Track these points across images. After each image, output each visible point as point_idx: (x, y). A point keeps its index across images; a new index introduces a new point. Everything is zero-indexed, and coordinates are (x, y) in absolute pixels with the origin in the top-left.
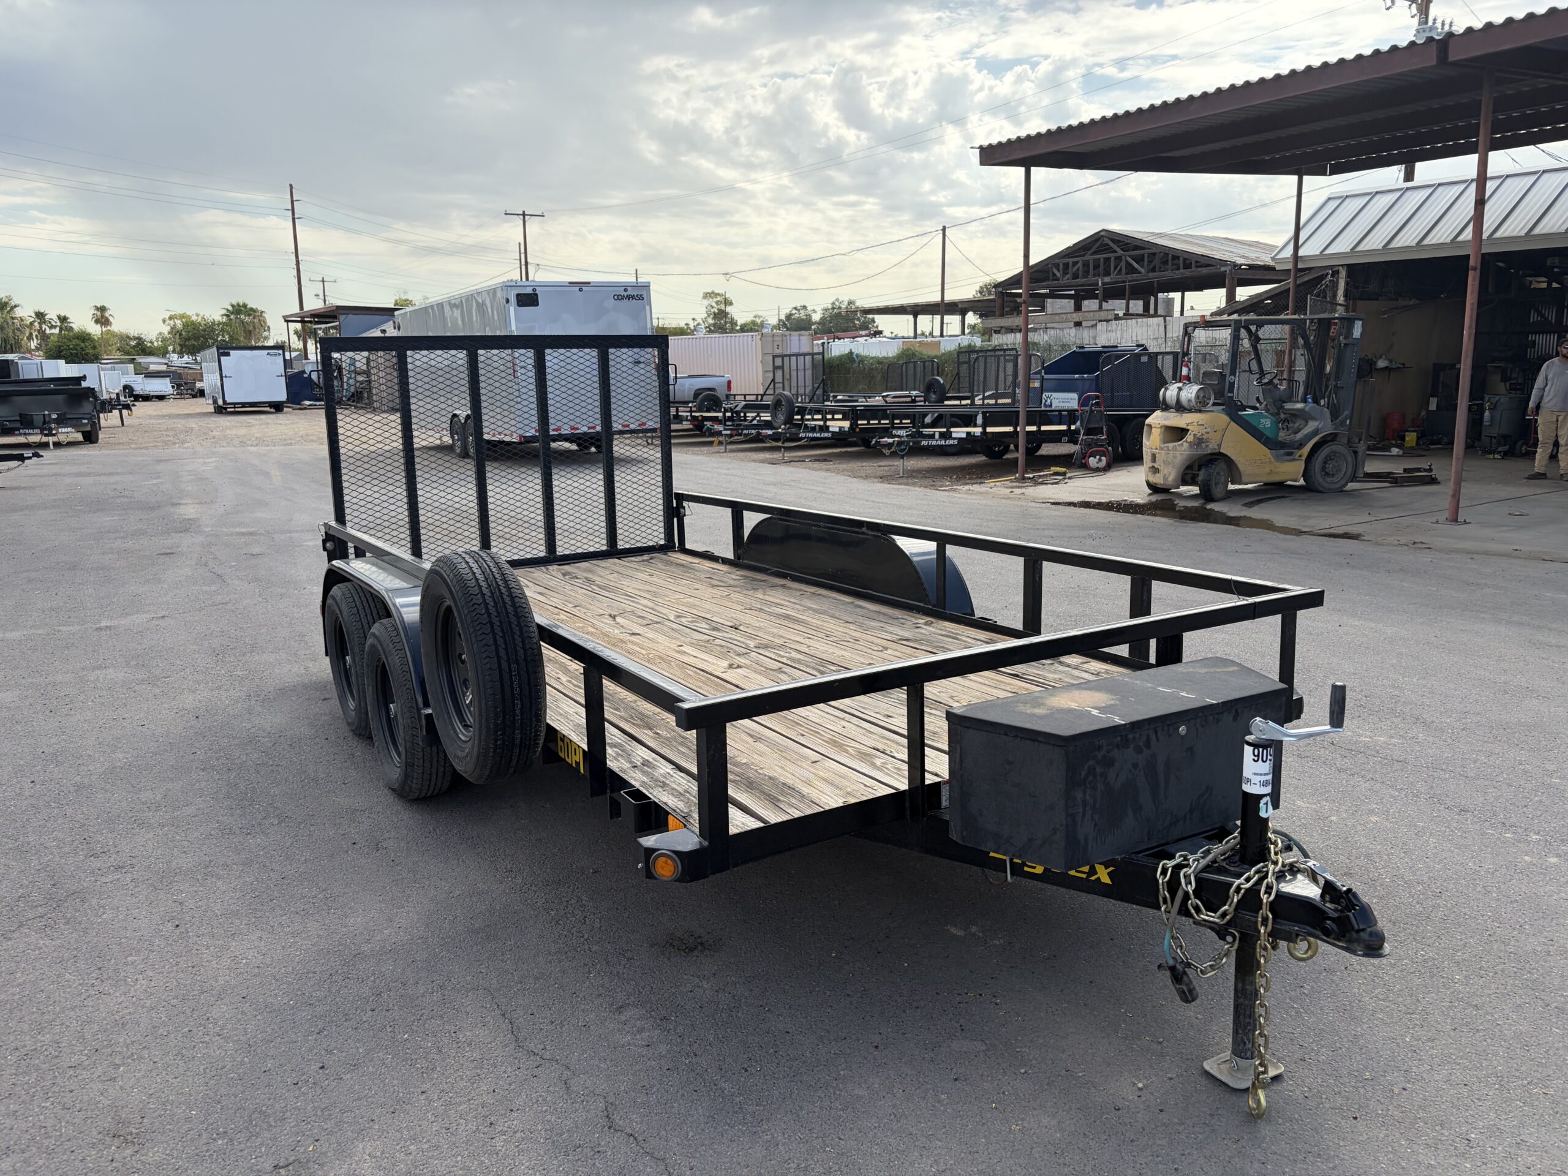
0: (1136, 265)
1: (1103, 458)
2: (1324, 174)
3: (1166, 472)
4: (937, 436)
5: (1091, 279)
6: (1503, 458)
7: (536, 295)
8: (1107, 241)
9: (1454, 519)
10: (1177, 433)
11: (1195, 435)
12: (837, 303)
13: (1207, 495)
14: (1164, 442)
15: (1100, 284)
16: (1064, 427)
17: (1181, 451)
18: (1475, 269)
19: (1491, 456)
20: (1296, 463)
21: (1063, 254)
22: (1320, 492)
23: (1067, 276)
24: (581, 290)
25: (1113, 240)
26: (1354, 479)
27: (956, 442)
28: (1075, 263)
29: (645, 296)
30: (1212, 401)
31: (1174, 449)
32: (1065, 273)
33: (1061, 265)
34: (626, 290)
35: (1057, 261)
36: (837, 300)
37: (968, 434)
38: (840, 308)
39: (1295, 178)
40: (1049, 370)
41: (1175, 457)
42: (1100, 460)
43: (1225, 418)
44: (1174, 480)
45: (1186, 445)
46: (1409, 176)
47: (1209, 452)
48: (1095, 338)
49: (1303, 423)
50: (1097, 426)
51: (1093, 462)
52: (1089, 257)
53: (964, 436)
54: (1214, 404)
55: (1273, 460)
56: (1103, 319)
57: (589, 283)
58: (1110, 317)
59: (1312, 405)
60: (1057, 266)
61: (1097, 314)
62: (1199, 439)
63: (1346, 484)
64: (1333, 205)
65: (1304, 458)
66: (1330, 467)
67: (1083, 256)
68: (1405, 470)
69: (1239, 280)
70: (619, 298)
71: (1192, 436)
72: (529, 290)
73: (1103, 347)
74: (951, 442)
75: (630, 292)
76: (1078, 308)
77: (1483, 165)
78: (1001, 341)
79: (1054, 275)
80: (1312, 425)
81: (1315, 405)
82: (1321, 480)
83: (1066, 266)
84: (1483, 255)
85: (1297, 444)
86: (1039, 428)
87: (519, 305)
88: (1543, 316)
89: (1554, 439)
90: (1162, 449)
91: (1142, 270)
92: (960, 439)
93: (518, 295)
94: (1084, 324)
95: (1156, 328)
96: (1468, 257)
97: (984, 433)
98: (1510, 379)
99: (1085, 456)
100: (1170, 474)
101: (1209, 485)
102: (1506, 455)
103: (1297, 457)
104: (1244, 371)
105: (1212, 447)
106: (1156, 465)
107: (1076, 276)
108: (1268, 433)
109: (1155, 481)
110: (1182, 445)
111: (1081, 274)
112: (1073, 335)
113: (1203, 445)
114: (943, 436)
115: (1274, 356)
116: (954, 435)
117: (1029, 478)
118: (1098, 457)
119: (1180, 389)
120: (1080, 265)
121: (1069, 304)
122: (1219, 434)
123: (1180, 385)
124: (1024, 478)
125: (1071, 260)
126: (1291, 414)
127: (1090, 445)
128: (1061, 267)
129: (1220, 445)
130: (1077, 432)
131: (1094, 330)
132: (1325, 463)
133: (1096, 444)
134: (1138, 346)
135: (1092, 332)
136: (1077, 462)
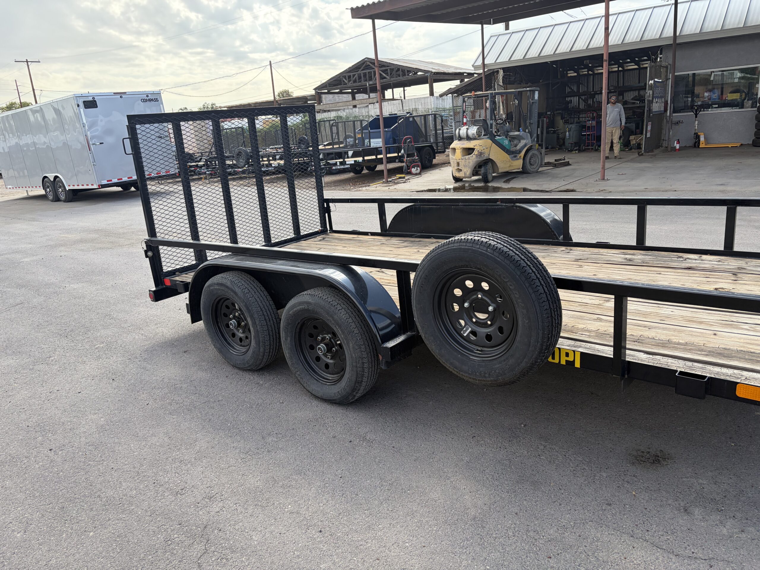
0: (384, 75)
1: (418, 168)
2: (490, 24)
3: (465, 170)
4: (338, 164)
5: (363, 83)
6: (579, 153)
7: (95, 101)
8: (368, 63)
9: (603, 179)
10: (469, 151)
11: (478, 151)
12: (206, 105)
13: (485, 180)
14: (463, 156)
15: (368, 85)
16: (396, 155)
17: (472, 159)
18: (606, 61)
19: (574, 152)
20: (519, 160)
21: (347, 71)
22: (530, 173)
23: (351, 82)
24: (121, 97)
25: (371, 63)
26: (541, 166)
27: (349, 166)
28: (354, 75)
29: (159, 99)
30: (483, 134)
31: (469, 159)
32: (349, 81)
33: (347, 76)
34: (147, 96)
35: (344, 75)
36: (206, 103)
37: (355, 161)
38: (208, 107)
39: (480, 26)
40: (365, 128)
41: (469, 163)
42: (417, 169)
43: (490, 141)
44: (470, 174)
45: (474, 156)
46: (507, 28)
47: (485, 158)
48: (368, 112)
49: (518, 141)
50: (412, 152)
51: (414, 170)
52: (361, 72)
53: (353, 162)
54: (484, 135)
55: (510, 160)
56: (371, 102)
57: (125, 93)
58: (374, 101)
59: (522, 132)
60: (345, 77)
61: (368, 100)
62: (480, 153)
63: (538, 169)
64: (494, 39)
65: (522, 158)
66: (532, 161)
67: (358, 71)
68: (556, 160)
69: (434, 79)
70: (144, 101)
71: (477, 151)
72: (90, 99)
73: (390, 115)
74: (347, 166)
75: (150, 97)
76: (354, 98)
77: (607, 8)
78: (323, 117)
79: (344, 81)
80: (523, 142)
81: (524, 132)
82: (529, 167)
83: (349, 77)
84: (609, 53)
85: (518, 152)
86: (376, 157)
87: (86, 108)
88: (571, 89)
89: (610, 141)
90: (462, 159)
91: (387, 77)
92: (351, 165)
93: (84, 102)
94: (358, 106)
95: (398, 105)
96: (603, 54)
97: (364, 160)
98: (564, 118)
99: (408, 167)
100: (467, 171)
101: (486, 175)
102: (580, 151)
103: (518, 158)
104: (457, 122)
105: (486, 156)
106: (460, 168)
107: (355, 81)
108: (507, 147)
109: (459, 176)
110: (472, 156)
111: (357, 80)
112: (357, 111)
113: (482, 155)
114: (341, 163)
115: (471, 114)
116: (347, 163)
117: (390, 181)
118: (416, 168)
119: (468, 129)
120: (356, 76)
121: (350, 97)
122: (489, 149)
123: (467, 127)
124: (388, 181)
125: (352, 74)
126: (512, 138)
127: (411, 162)
128: (347, 78)
129: (489, 155)
130: (403, 156)
131: (367, 109)
132: (530, 159)
133: (414, 161)
134: (408, 113)
135: (366, 109)
136: (406, 172)
